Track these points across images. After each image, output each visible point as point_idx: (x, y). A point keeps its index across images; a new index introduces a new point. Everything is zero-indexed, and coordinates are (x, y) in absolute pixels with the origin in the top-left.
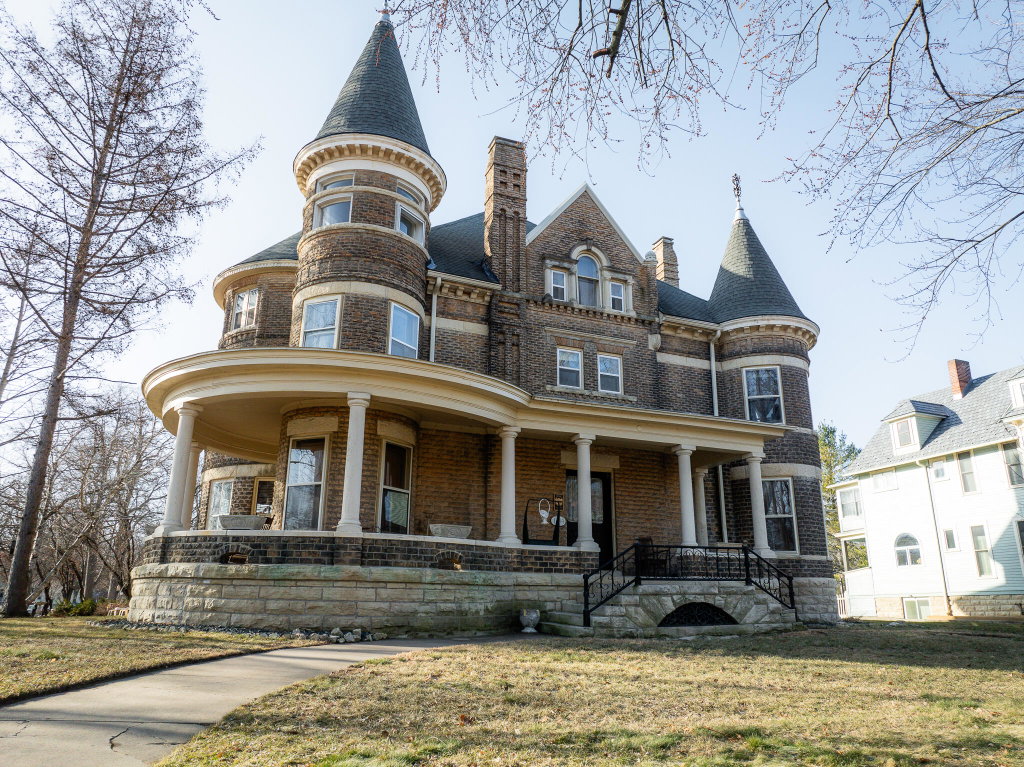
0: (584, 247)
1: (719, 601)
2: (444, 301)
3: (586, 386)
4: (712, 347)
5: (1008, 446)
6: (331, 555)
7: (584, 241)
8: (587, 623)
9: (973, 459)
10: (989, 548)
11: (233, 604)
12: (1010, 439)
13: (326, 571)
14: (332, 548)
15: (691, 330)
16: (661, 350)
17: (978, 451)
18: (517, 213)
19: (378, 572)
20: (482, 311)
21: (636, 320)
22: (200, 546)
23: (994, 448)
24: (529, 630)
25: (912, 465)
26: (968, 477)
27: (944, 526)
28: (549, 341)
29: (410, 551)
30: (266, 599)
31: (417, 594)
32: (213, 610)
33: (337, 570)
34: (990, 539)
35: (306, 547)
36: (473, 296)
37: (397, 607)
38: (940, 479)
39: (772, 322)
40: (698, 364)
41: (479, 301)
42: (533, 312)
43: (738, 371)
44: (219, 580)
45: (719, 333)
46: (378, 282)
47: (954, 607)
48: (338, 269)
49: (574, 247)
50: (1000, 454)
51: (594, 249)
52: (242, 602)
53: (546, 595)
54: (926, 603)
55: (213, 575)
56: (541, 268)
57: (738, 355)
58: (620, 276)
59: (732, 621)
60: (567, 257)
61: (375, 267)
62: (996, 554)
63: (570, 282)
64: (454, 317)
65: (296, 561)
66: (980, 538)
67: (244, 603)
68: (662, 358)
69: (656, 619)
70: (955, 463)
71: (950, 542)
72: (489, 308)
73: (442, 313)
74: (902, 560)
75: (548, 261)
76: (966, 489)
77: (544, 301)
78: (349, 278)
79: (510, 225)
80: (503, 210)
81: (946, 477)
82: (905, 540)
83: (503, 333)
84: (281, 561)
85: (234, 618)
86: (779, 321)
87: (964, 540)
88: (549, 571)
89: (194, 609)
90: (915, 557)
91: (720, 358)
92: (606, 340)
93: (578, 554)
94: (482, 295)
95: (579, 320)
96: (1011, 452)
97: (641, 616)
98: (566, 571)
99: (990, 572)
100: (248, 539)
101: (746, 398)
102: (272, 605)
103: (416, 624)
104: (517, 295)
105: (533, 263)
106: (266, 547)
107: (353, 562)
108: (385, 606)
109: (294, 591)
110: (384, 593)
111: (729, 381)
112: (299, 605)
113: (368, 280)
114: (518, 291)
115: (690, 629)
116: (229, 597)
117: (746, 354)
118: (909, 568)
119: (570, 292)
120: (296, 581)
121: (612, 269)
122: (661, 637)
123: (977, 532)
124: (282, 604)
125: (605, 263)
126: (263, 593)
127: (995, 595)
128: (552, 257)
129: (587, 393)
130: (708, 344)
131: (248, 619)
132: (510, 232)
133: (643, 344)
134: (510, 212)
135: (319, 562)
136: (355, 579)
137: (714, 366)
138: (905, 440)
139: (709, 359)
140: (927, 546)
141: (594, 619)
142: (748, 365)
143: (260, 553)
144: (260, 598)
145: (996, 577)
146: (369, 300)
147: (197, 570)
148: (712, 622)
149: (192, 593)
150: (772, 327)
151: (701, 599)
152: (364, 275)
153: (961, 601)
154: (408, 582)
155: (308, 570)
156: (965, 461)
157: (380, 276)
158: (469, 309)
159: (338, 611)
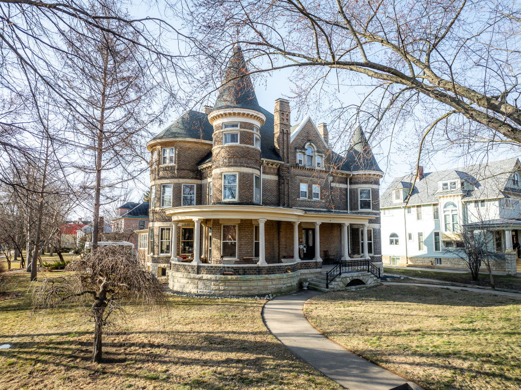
0: (309, 143)
1: (361, 278)
2: (264, 168)
3: (309, 198)
4: (348, 179)
5: (434, 205)
6: (259, 272)
7: (309, 141)
8: (327, 287)
9: (422, 208)
10: (424, 240)
11: (230, 288)
12: (437, 203)
13: (259, 277)
14: (259, 270)
15: (343, 174)
16: (333, 182)
17: (424, 205)
18: (287, 131)
19: (272, 276)
20: (276, 170)
21: (325, 172)
22: (214, 269)
23: (430, 205)
24: (306, 288)
25: (400, 208)
26: (419, 214)
27: (408, 232)
28: (298, 181)
29: (279, 269)
30: (241, 286)
31: (282, 282)
32: (223, 290)
33: (262, 277)
34: (424, 238)
35: (251, 270)
36: (274, 165)
37: (277, 286)
38: (409, 214)
39: (370, 173)
40: (343, 186)
41: (275, 167)
42: (293, 170)
43: (357, 189)
44: (225, 281)
45: (351, 175)
46: (250, 167)
47: (409, 261)
48: (236, 162)
49: (306, 143)
50: (432, 207)
51: (312, 144)
52: (233, 288)
53: (308, 276)
54: (399, 259)
55: (223, 279)
56: (295, 153)
57: (357, 183)
58: (320, 154)
59: (364, 284)
60: (304, 148)
61: (249, 162)
62: (426, 243)
63: (304, 158)
64: (267, 174)
65: (248, 274)
66: (421, 237)
67: (234, 288)
68: (333, 185)
69: (345, 285)
70: (416, 208)
71: (410, 238)
72: (279, 169)
73: (264, 173)
74: (391, 242)
75: (297, 150)
76: (418, 219)
77: (296, 166)
78: (241, 166)
79: (285, 136)
80: (283, 130)
81: (411, 213)
82: (393, 235)
83: (283, 179)
84: (244, 274)
85: (231, 293)
86: (373, 172)
87: (415, 237)
88: (308, 268)
89: (216, 290)
90: (397, 241)
91: (351, 183)
92: (315, 179)
93: (316, 262)
94: (277, 165)
95: (307, 172)
96: (435, 207)
97: (341, 284)
98: (313, 268)
99: (423, 249)
100: (232, 267)
101: (359, 199)
102: (243, 288)
103: (282, 291)
104: (288, 165)
105: (293, 151)
106: (239, 270)
107: (266, 274)
108: (274, 286)
109: (249, 284)
110: (274, 282)
111: (353, 193)
112: (251, 288)
113: (247, 167)
114: (288, 163)
115: (353, 287)
116: (228, 286)
117: (360, 183)
118: (394, 246)
119: (304, 162)
120: (249, 280)
121: (318, 152)
122: (346, 290)
123: (420, 235)
124: (246, 288)
125: (316, 149)
126: (240, 285)
127: (423, 257)
128: (299, 148)
129: (309, 200)
130: (347, 178)
131: (236, 293)
132: (285, 139)
133: (327, 181)
134: (285, 131)
135: (255, 274)
136: (267, 279)
137: (349, 187)
138: (398, 197)
139: (347, 184)
140: (402, 239)
141: (330, 286)
142: (360, 187)
143: (237, 272)
144: (239, 286)
145: (424, 251)
146: (247, 174)
147: (216, 277)
148: (359, 284)
149: (214, 285)
150: (370, 174)
151: (357, 278)
152: (245, 165)
153: (411, 258)
154: (280, 279)
155: (254, 277)
156: (419, 208)
157: (250, 165)
158: (272, 170)
159: (262, 289)
